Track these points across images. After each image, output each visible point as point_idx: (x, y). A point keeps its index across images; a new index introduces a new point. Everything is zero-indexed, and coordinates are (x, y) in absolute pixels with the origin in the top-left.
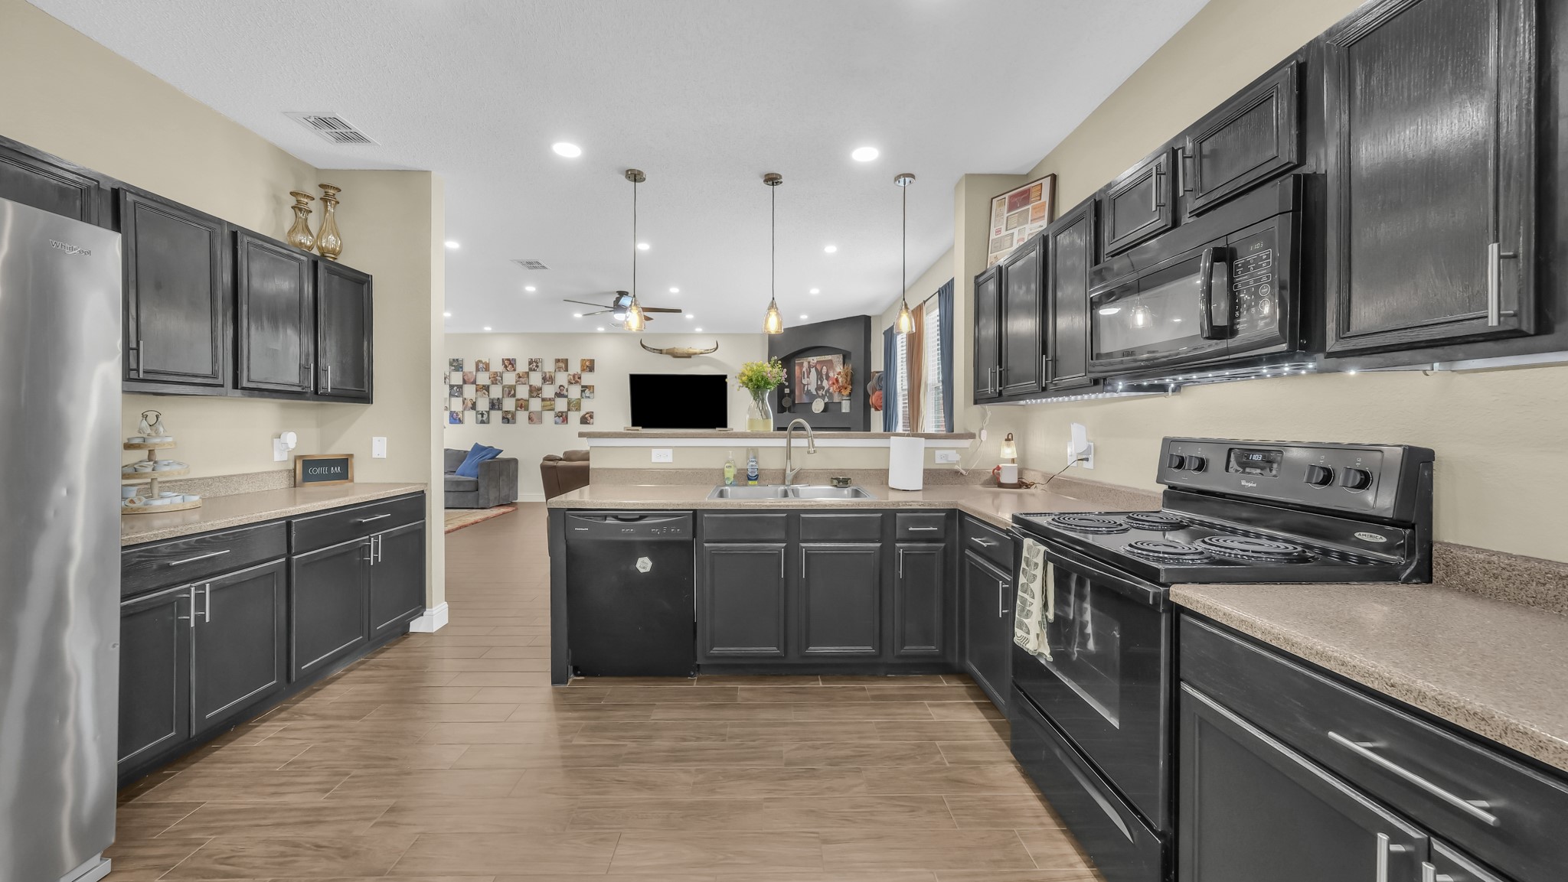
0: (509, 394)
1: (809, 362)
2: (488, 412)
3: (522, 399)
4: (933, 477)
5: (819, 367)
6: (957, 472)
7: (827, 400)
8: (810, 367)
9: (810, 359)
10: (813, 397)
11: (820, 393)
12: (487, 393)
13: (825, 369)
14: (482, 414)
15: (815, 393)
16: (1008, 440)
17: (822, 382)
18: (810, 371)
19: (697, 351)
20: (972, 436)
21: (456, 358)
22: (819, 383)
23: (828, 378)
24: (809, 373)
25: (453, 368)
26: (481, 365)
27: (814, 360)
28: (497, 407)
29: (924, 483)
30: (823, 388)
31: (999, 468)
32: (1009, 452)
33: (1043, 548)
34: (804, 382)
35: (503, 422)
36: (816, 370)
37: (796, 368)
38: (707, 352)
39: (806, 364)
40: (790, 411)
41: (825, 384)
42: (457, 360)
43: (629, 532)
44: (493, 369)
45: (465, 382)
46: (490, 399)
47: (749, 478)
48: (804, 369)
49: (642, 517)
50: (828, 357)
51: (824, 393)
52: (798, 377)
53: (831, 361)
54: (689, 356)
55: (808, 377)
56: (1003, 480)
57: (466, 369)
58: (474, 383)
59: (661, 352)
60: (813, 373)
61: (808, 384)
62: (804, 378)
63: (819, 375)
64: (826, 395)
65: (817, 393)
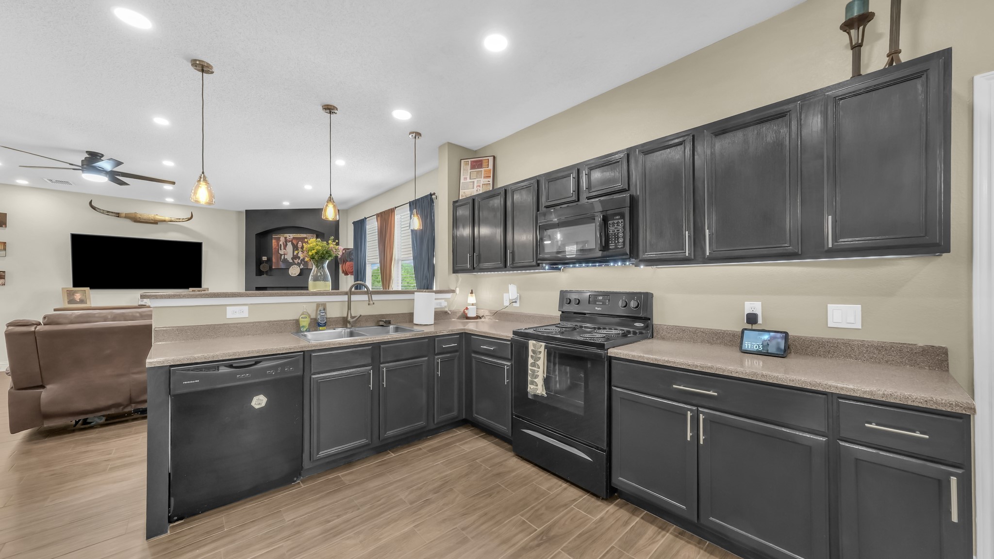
1: (286, 238)
4: (441, 315)
5: (295, 242)
6: (446, 313)
7: (302, 266)
8: (286, 241)
9: (287, 235)
10: (289, 265)
11: (296, 261)
13: (300, 244)
15: (291, 261)
16: (472, 293)
17: (297, 253)
18: (287, 245)
19: (167, 218)
20: (453, 291)
22: (295, 253)
24: (285, 246)
27: (289, 236)
29: (435, 319)
30: (299, 258)
31: (467, 309)
32: (472, 299)
33: (543, 344)
34: (282, 252)
36: (293, 244)
37: (274, 241)
38: (179, 220)
39: (282, 239)
40: (267, 274)
41: (301, 255)
43: (244, 377)
47: (319, 325)
48: (281, 243)
49: (257, 363)
50: (304, 235)
51: (299, 261)
52: (275, 248)
54: (155, 222)
55: (285, 249)
56: (469, 315)
59: (118, 215)
60: (290, 246)
61: (284, 254)
62: (281, 249)
63: (295, 247)
64: (301, 263)
65: (293, 261)
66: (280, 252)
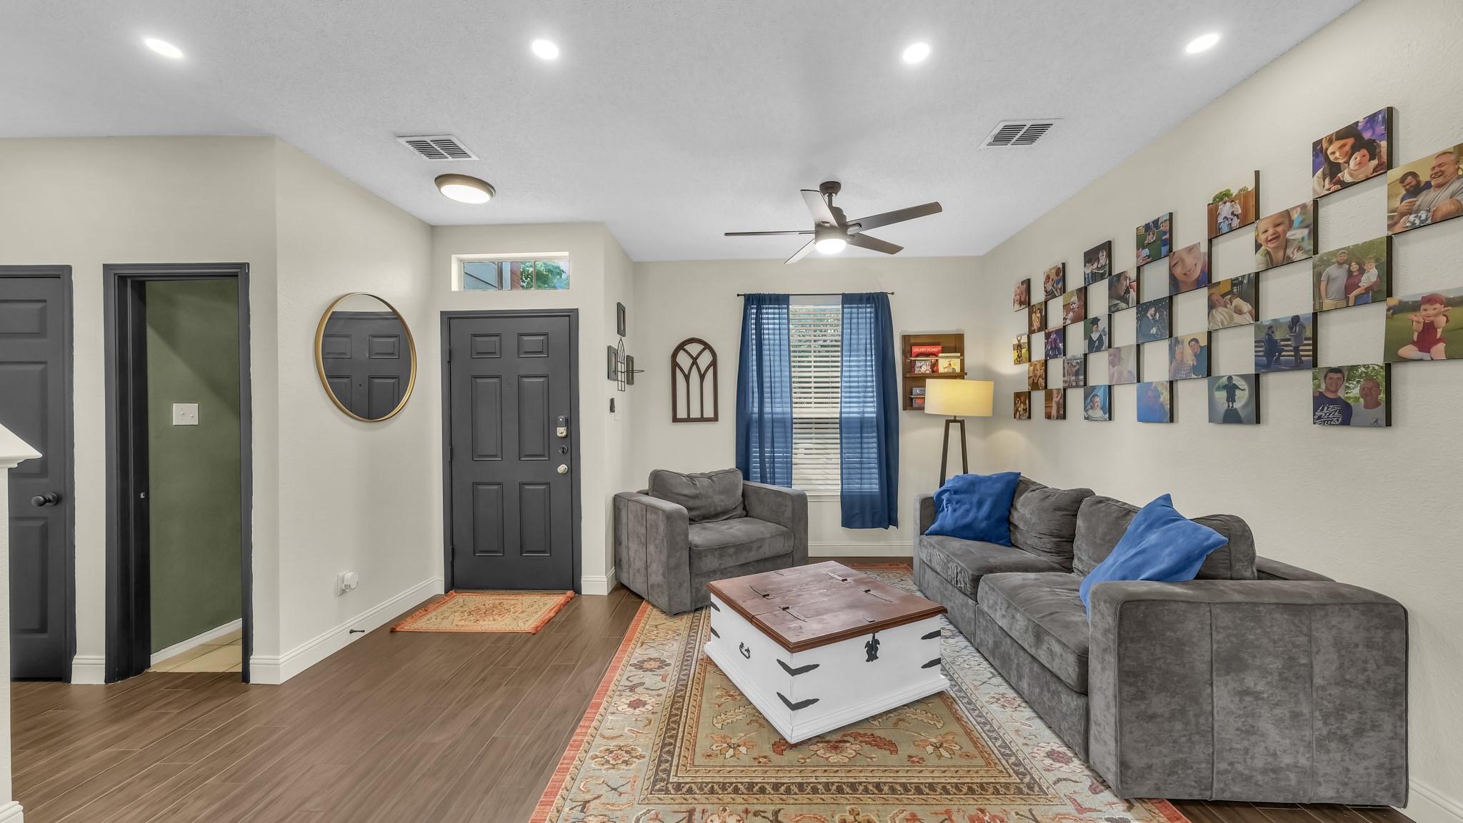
0: (1351, 285)
2: (1256, 382)
3: (1431, 299)
12: (1246, 307)
14: (1231, 389)
21: (1150, 219)
25: (1146, 252)
26: (1225, 210)
28: (1288, 355)
35: (1318, 420)
42: (1156, 222)
44: (1271, 206)
45: (1176, 286)
46: (1258, 328)
57: (1180, 244)
58: (1206, 279)
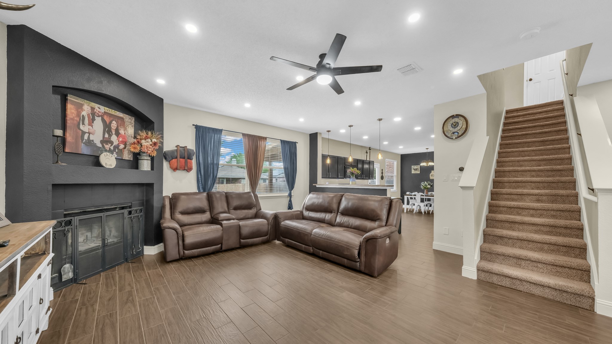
1: (93, 109)
8: (93, 115)
9: (96, 106)
10: (96, 150)
11: (107, 147)
13: (114, 125)
15: (100, 145)
17: (110, 136)
18: (93, 120)
22: (107, 136)
23: (118, 134)
24: (92, 121)
27: (98, 108)
30: (112, 143)
34: (85, 128)
36: (103, 121)
37: (69, 106)
39: (87, 109)
41: (114, 138)
48: (84, 113)
50: (121, 115)
51: (112, 148)
53: (122, 118)
55: (91, 125)
60: (98, 124)
61: (89, 133)
62: (83, 124)
63: (107, 128)
64: (114, 150)
65: (103, 146)
66: (82, 127)
